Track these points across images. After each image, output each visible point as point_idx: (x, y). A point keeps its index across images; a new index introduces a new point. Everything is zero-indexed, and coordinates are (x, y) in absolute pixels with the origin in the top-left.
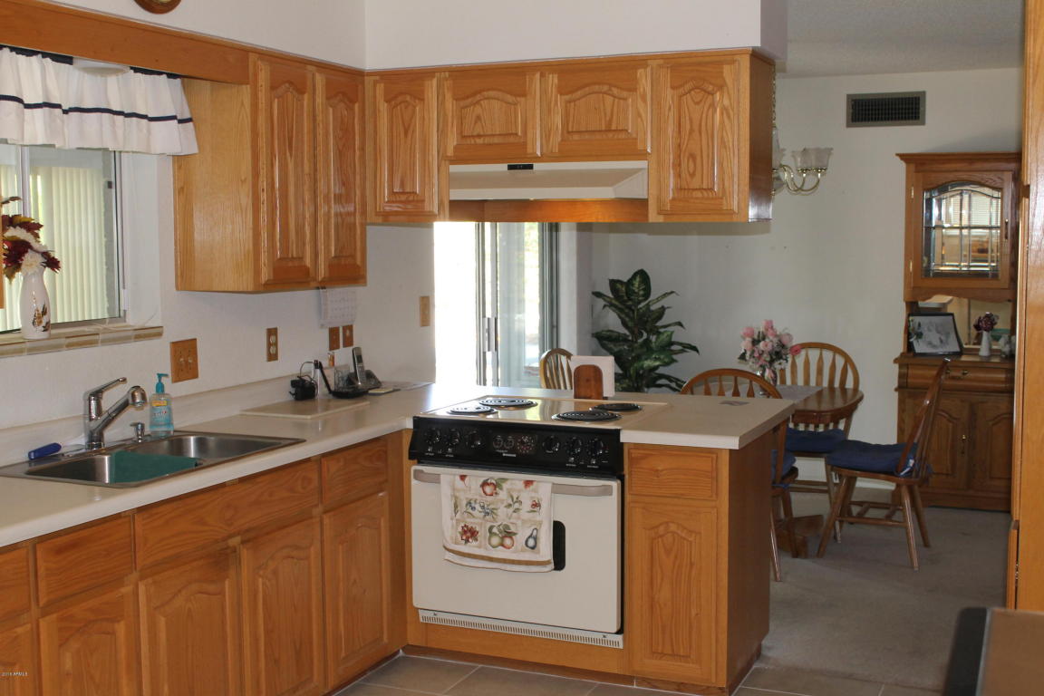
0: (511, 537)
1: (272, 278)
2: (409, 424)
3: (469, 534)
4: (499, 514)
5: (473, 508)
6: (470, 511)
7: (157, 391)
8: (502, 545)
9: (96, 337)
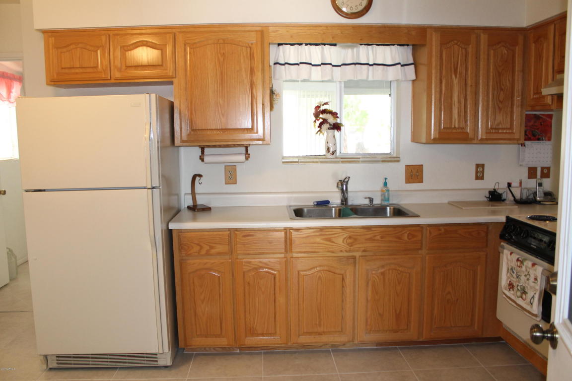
0: (525, 294)
1: (438, 137)
2: (503, 219)
3: (511, 286)
4: (522, 279)
5: (513, 272)
6: (512, 273)
7: (384, 185)
8: (522, 297)
9: (359, 160)
